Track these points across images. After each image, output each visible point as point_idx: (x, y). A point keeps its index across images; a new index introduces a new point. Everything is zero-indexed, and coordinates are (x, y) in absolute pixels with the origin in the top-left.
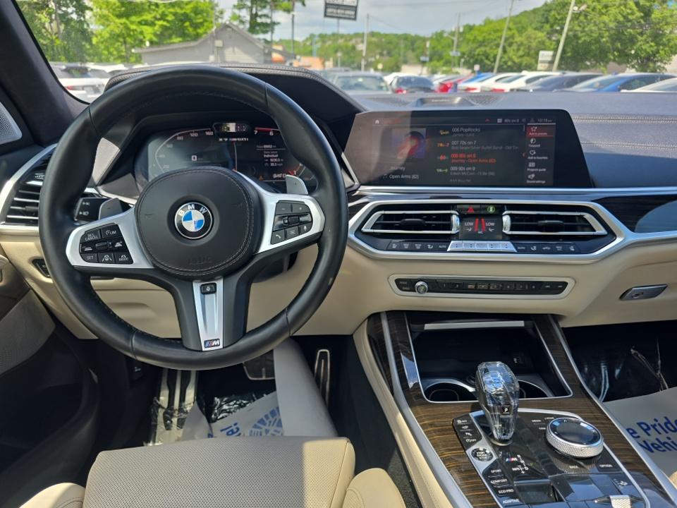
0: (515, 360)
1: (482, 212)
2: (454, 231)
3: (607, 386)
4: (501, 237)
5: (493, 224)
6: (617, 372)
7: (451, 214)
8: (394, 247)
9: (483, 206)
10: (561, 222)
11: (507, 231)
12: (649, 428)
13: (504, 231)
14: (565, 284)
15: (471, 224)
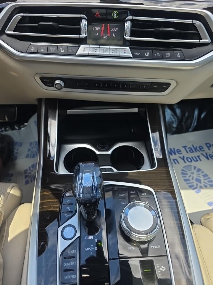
0: (132, 130)
1: (108, 17)
2: (83, 35)
3: (195, 124)
4: (121, 42)
5: (116, 30)
6: (203, 116)
7: (81, 19)
8: (33, 50)
9: (109, 11)
10: (173, 29)
11: (127, 37)
12: (210, 146)
13: (125, 37)
14: (169, 85)
15: (98, 29)
